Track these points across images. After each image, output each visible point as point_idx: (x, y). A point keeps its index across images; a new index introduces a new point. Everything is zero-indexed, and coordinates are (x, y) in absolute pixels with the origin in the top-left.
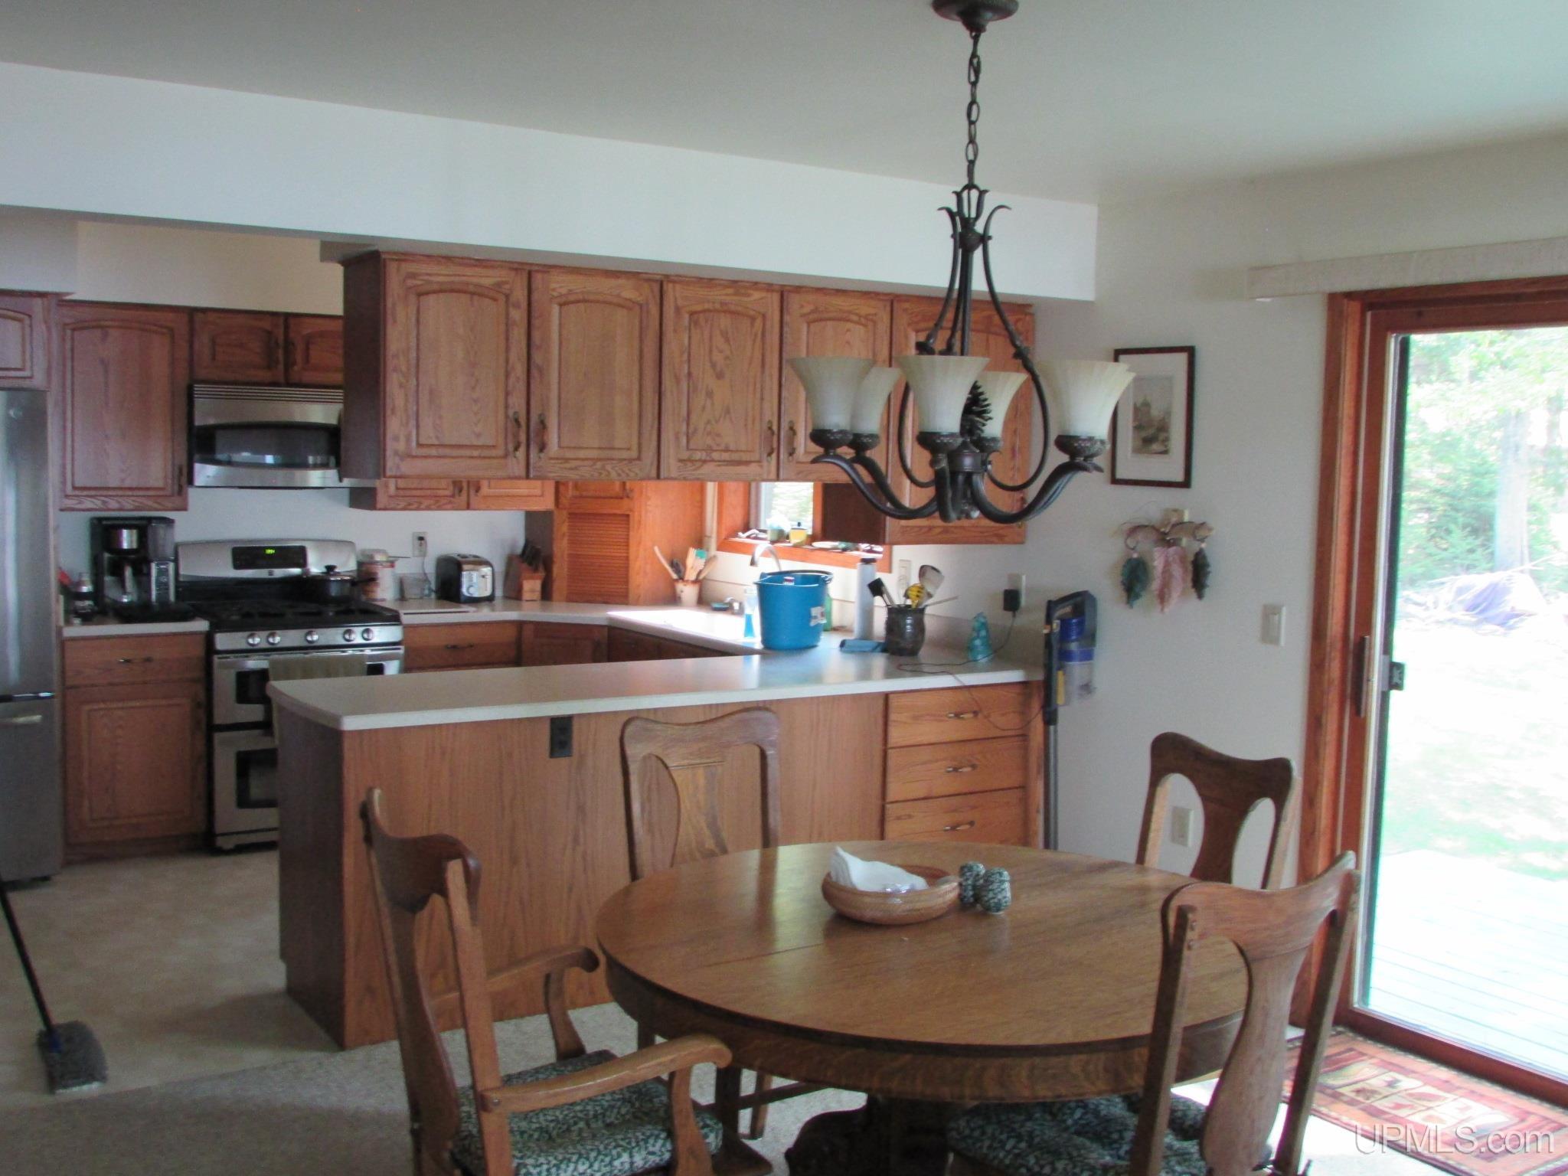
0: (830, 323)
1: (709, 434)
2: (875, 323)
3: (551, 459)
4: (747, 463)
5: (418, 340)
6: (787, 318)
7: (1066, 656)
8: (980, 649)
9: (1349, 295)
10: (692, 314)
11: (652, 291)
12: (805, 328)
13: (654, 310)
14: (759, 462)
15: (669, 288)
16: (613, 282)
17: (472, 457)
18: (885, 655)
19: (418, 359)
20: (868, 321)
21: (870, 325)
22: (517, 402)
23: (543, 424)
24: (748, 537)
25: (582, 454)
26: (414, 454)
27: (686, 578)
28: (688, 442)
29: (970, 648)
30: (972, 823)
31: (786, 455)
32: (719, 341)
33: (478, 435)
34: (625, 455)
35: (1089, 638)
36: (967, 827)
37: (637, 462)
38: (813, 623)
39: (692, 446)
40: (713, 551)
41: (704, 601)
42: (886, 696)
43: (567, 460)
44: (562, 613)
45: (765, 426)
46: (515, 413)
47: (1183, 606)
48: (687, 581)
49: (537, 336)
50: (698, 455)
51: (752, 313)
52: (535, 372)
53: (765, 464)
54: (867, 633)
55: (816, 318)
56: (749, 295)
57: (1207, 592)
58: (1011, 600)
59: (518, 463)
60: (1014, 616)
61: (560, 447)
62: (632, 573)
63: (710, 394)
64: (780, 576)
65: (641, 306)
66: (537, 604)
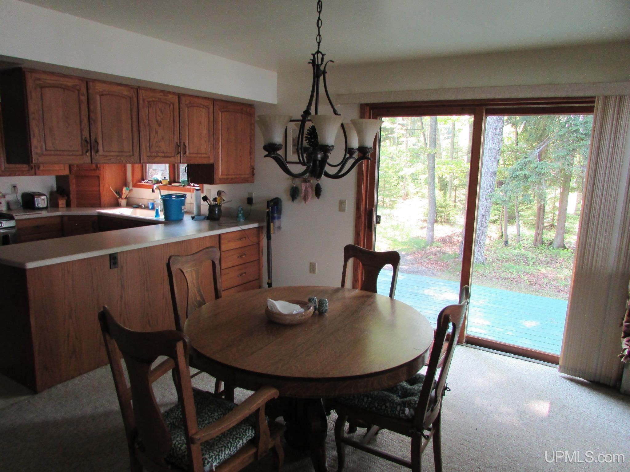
0: (195, 108)
1: (157, 146)
2: (209, 108)
3: (101, 156)
4: (170, 157)
5: (42, 107)
6: (181, 105)
7: (274, 218)
8: (241, 217)
9: (367, 105)
10: (149, 102)
11: (134, 92)
12: (187, 108)
13: (135, 99)
14: (174, 156)
15: (140, 92)
16: (119, 88)
17: (69, 155)
18: (209, 221)
19: (43, 114)
20: (207, 107)
21: (207, 109)
22: (86, 133)
23: (96, 141)
24: (144, 183)
25: (112, 154)
26: (44, 154)
27: (122, 197)
28: (150, 149)
29: (237, 217)
30: (245, 273)
31: (183, 154)
32: (159, 112)
33: (71, 146)
34: (128, 154)
35: (279, 212)
36: (244, 274)
37: (132, 157)
38: (182, 211)
39: (151, 151)
40: (131, 187)
41: (129, 205)
42: (220, 235)
43: (107, 156)
44: (76, 212)
45: (176, 144)
46: (85, 138)
47: (313, 201)
48: (123, 198)
49: (92, 108)
50: (154, 154)
51: (169, 103)
52: (92, 122)
53: (176, 157)
54: (199, 214)
55: (190, 106)
56: (168, 96)
57: (321, 197)
58: (250, 201)
59: (88, 157)
60: (251, 206)
61: (103, 151)
62: (102, 196)
63: (157, 132)
64: (170, 196)
65: (130, 98)
66: (65, 209)
